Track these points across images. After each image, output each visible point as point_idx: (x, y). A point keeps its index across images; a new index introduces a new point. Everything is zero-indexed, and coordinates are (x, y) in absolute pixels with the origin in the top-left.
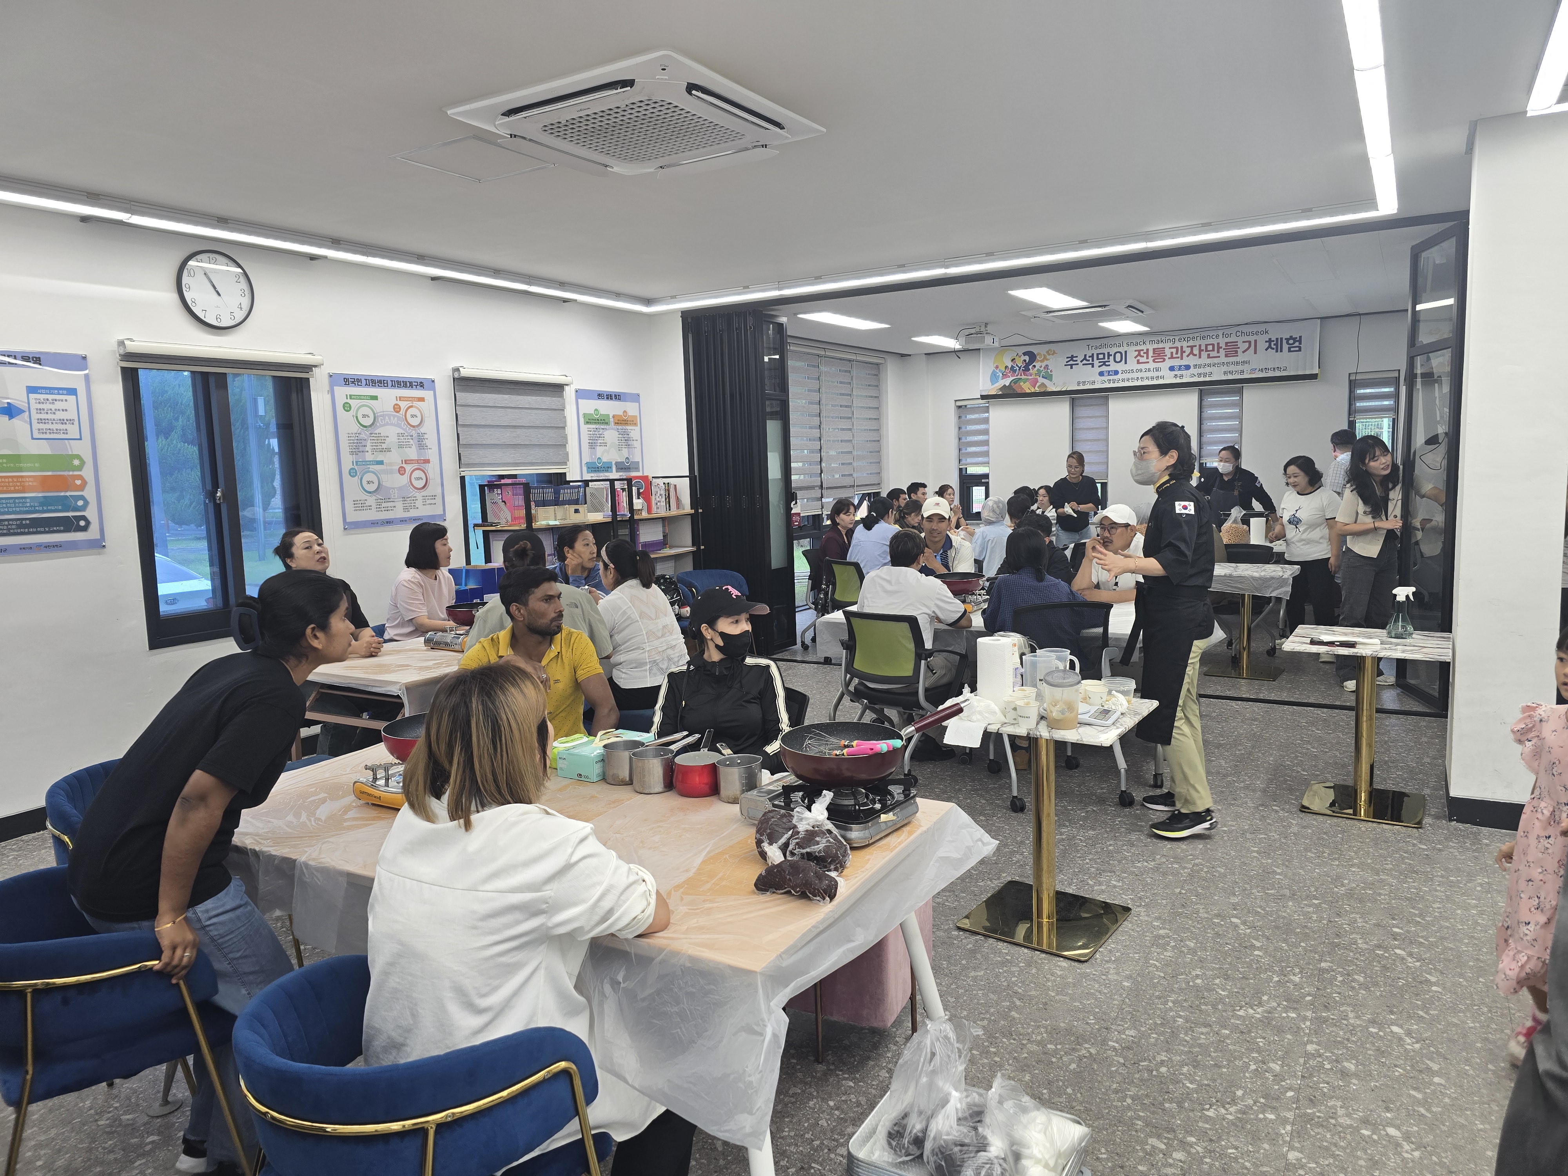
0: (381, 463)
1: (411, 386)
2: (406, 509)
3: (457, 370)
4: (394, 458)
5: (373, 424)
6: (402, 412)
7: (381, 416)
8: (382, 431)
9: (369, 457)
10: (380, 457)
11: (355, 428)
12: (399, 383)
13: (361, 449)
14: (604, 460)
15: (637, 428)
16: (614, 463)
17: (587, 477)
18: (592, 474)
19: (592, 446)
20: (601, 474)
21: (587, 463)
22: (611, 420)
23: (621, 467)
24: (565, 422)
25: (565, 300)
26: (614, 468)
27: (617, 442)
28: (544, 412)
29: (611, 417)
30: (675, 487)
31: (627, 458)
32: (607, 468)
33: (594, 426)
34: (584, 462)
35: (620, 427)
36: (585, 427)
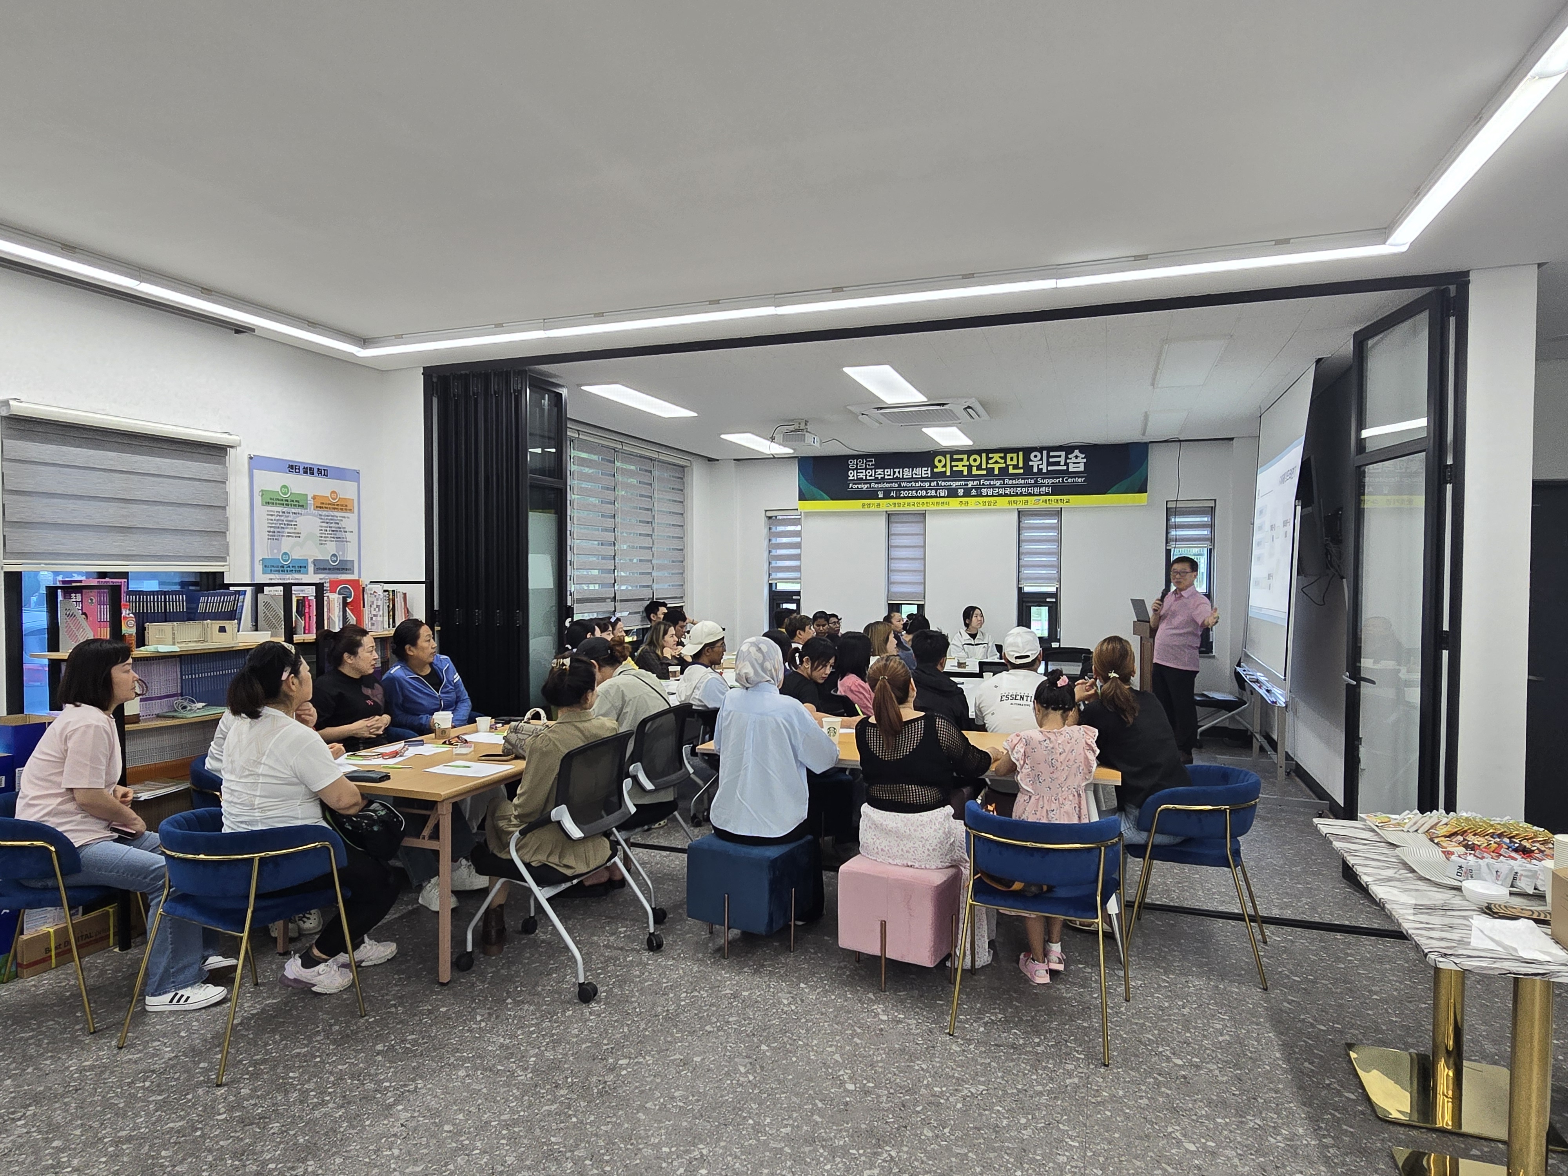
14: (296, 555)
15: (354, 517)
16: (310, 561)
17: (261, 579)
18: (272, 576)
19: (275, 535)
20: (288, 576)
21: (263, 560)
22: (311, 501)
23: (321, 567)
24: (226, 500)
25: (239, 329)
26: (311, 568)
27: (318, 533)
28: (186, 482)
29: (309, 498)
30: (405, 594)
31: (334, 555)
32: (300, 567)
33: (280, 509)
34: (258, 557)
35: (324, 513)
36: (262, 511)
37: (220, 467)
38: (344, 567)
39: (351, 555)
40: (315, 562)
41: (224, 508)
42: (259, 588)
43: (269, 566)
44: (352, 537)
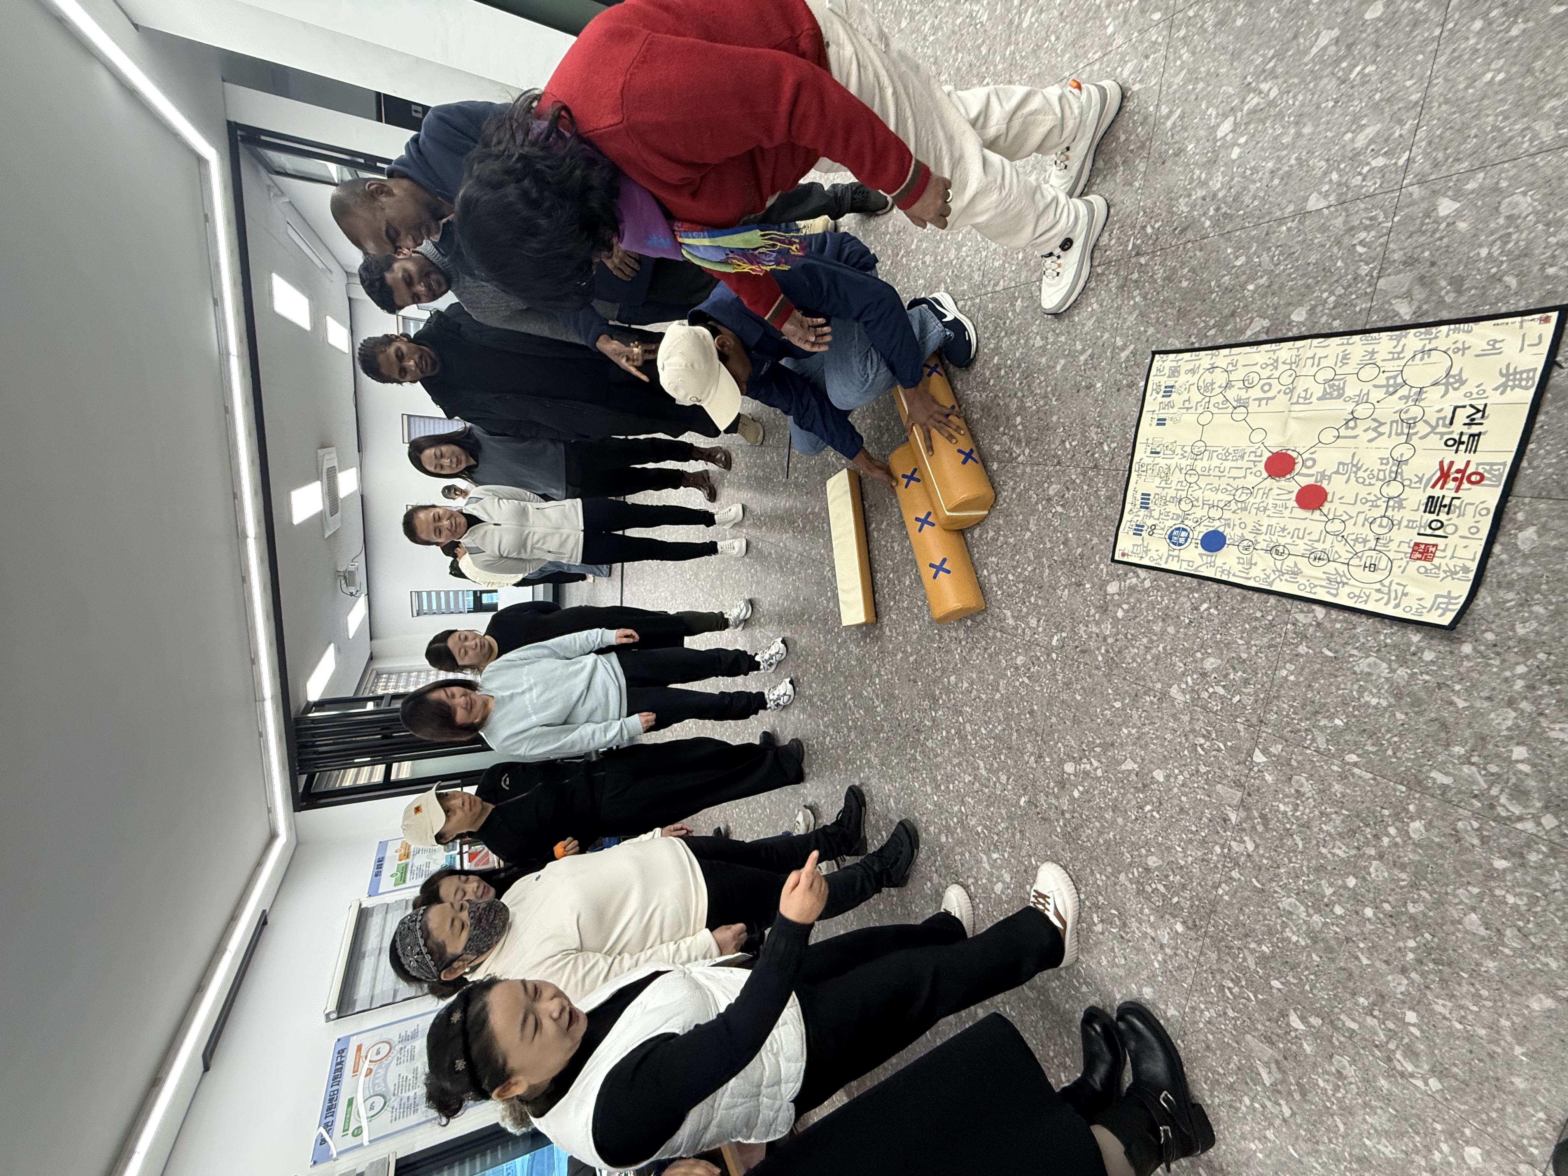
1: (341, 1063)
3: (328, 1015)
5: (382, 1096)
6: (371, 1066)
7: (374, 1089)
8: (392, 1083)
11: (387, 1115)
12: (335, 1078)
13: (411, 1101)
22: (403, 862)
25: (263, 922)
29: (400, 863)
37: (375, 909)
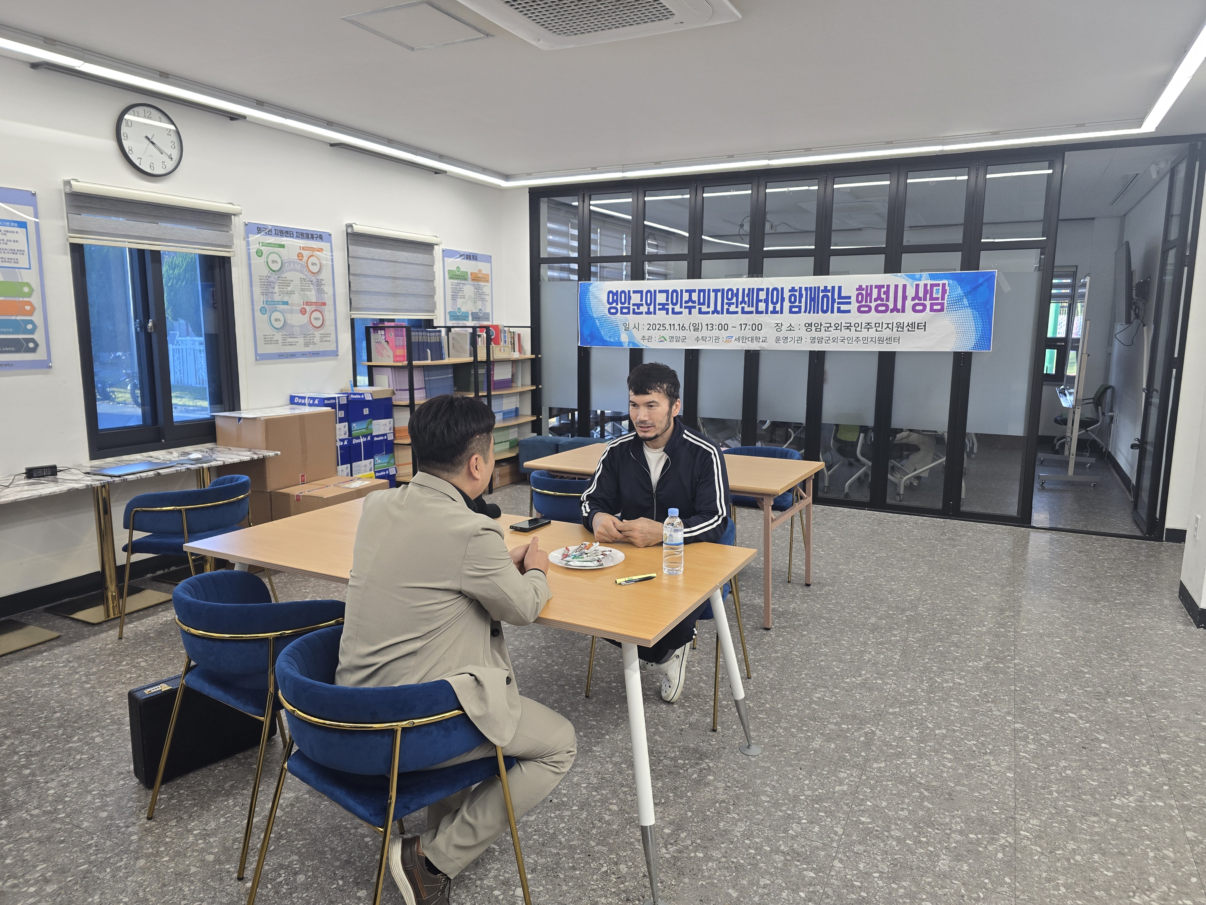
0: (286, 303)
1: (312, 237)
2: (306, 345)
3: (351, 226)
4: (296, 299)
5: (280, 269)
6: (305, 259)
7: (287, 262)
8: (288, 275)
9: (277, 298)
10: (286, 299)
11: (266, 272)
12: (302, 234)
13: (271, 290)
14: (463, 310)
15: (489, 285)
16: (470, 313)
17: (450, 324)
18: (454, 322)
19: (454, 298)
20: (461, 322)
21: (450, 312)
22: (469, 276)
23: (475, 317)
24: (434, 276)
25: (437, 172)
26: (470, 318)
27: (473, 296)
28: (418, 266)
29: (469, 274)
30: (519, 335)
31: (480, 309)
32: (465, 317)
33: (456, 281)
34: (447, 311)
35: (476, 283)
36: (449, 282)
37: (430, 256)
38: (486, 317)
39: (488, 310)
40: (472, 313)
41: (433, 281)
42: (449, 329)
43: (454, 316)
44: (488, 298)
